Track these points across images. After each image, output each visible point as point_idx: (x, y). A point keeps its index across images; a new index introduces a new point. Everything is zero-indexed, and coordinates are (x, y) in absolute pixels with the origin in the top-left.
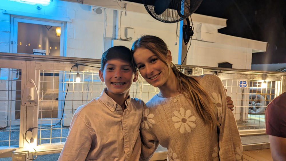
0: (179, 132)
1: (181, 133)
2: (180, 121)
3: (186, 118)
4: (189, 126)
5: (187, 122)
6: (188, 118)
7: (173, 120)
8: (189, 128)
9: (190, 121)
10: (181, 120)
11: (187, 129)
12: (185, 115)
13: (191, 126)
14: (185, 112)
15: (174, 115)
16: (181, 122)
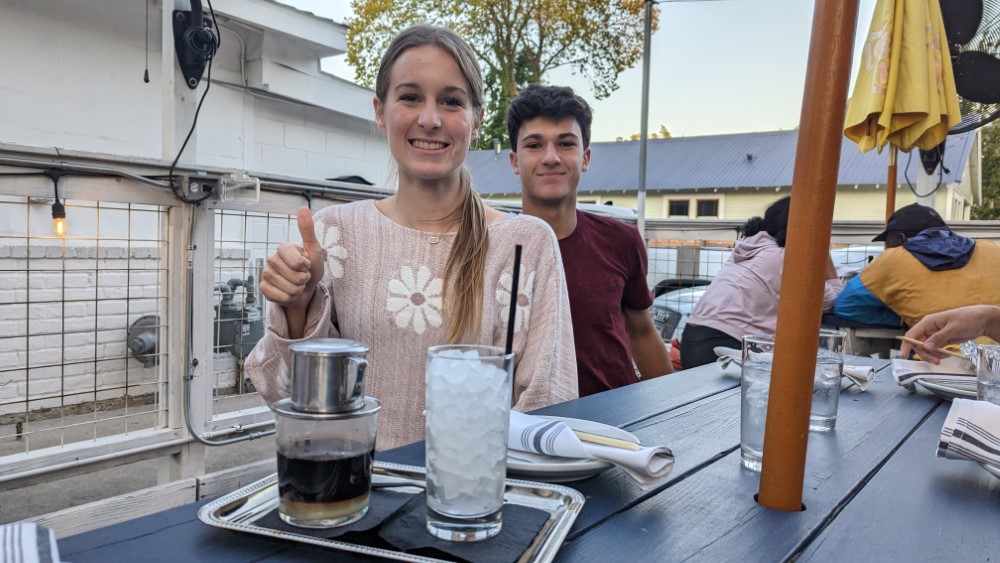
0: (392, 322)
1: (396, 326)
2: (405, 297)
3: (426, 295)
4: (425, 315)
5: (424, 306)
6: (431, 297)
7: (390, 288)
8: (423, 322)
9: (431, 306)
10: (409, 294)
11: (415, 323)
12: (427, 285)
13: (429, 317)
14: (431, 280)
15: (399, 277)
16: (409, 301)
